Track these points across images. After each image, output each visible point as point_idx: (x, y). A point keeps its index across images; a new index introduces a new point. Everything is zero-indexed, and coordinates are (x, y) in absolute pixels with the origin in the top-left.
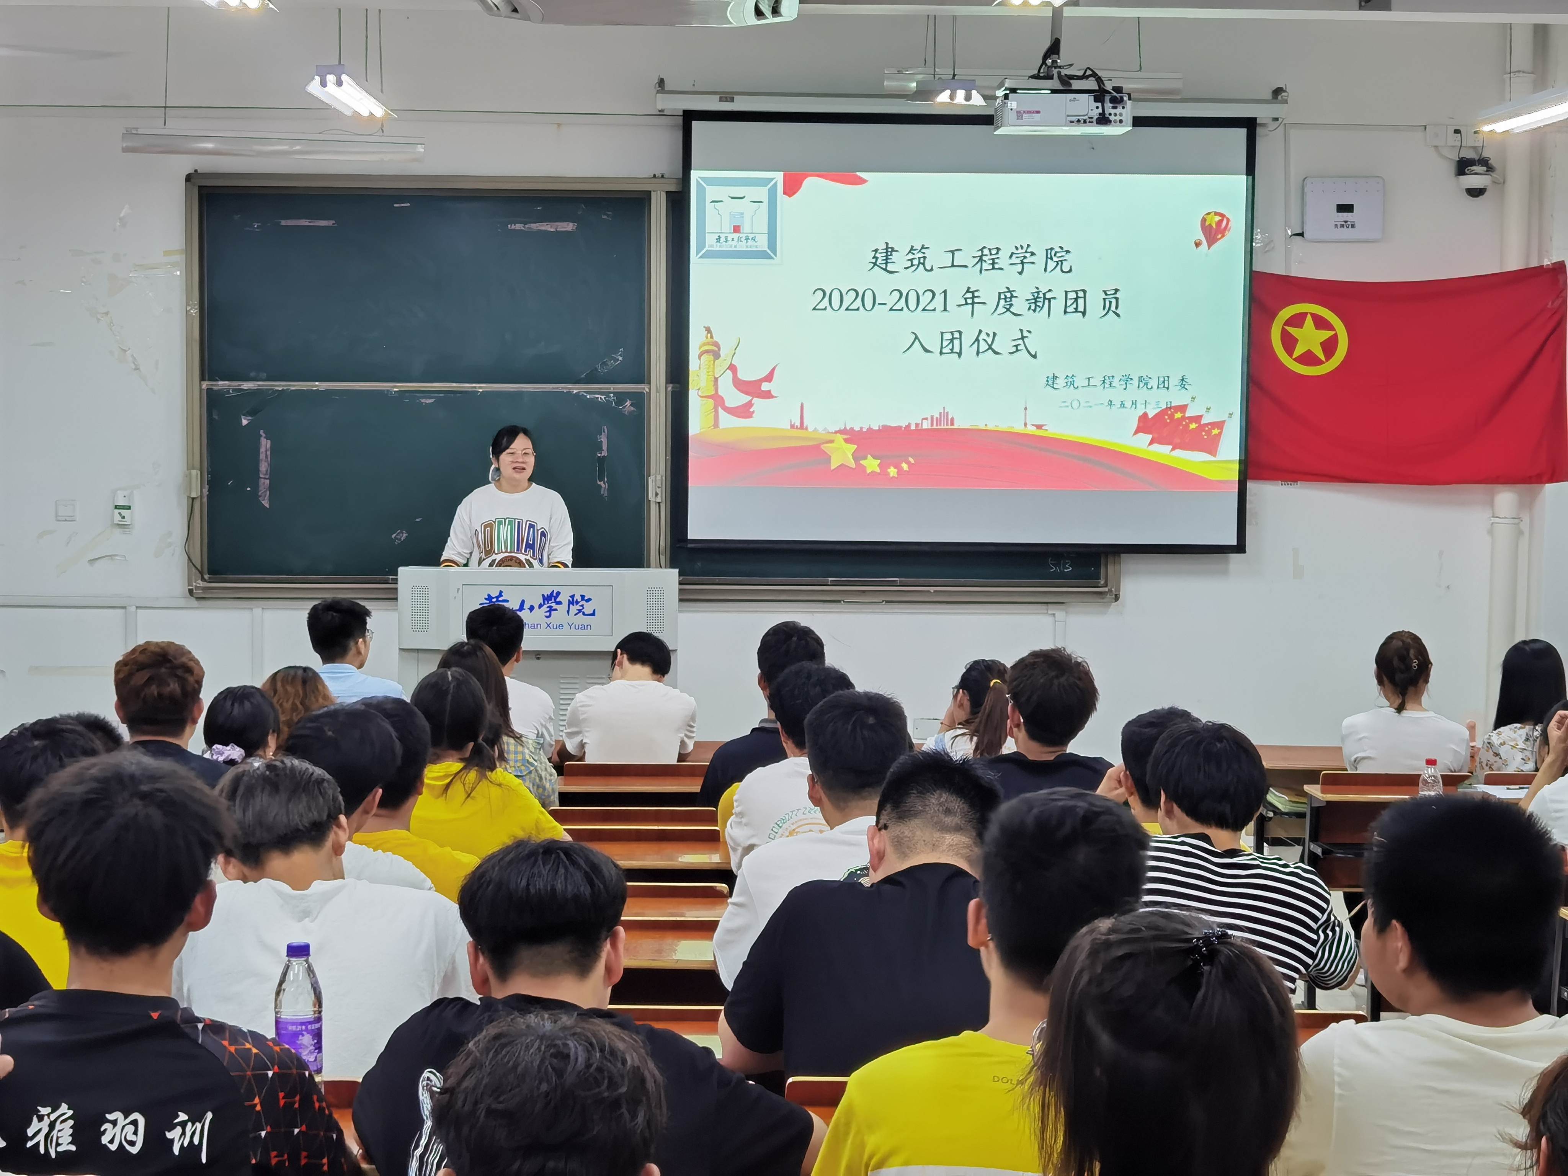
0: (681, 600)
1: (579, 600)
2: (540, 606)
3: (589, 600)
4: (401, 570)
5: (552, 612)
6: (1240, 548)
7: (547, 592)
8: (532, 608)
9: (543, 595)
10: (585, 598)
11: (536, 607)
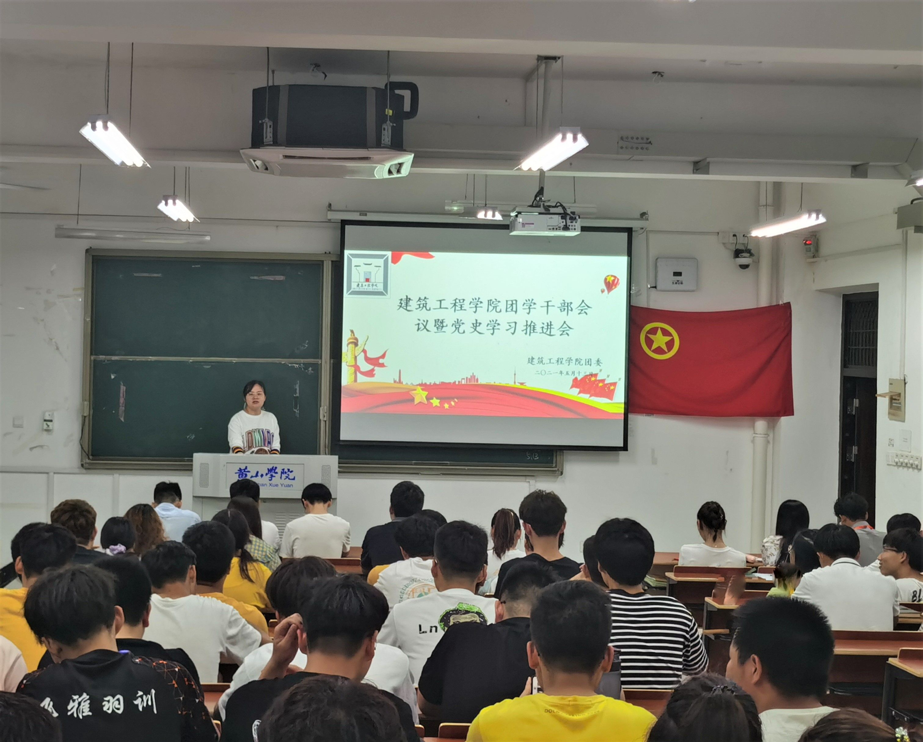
0: (339, 472)
1: (287, 471)
2: (267, 474)
3: (292, 472)
4: (195, 455)
5: (273, 478)
6: (625, 448)
7: (270, 467)
8: (262, 476)
9: (268, 469)
10: (290, 470)
11: (264, 475)
